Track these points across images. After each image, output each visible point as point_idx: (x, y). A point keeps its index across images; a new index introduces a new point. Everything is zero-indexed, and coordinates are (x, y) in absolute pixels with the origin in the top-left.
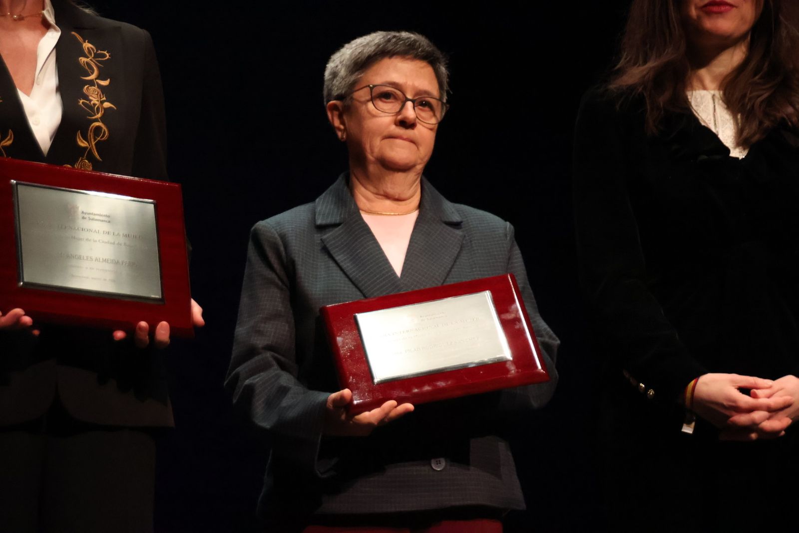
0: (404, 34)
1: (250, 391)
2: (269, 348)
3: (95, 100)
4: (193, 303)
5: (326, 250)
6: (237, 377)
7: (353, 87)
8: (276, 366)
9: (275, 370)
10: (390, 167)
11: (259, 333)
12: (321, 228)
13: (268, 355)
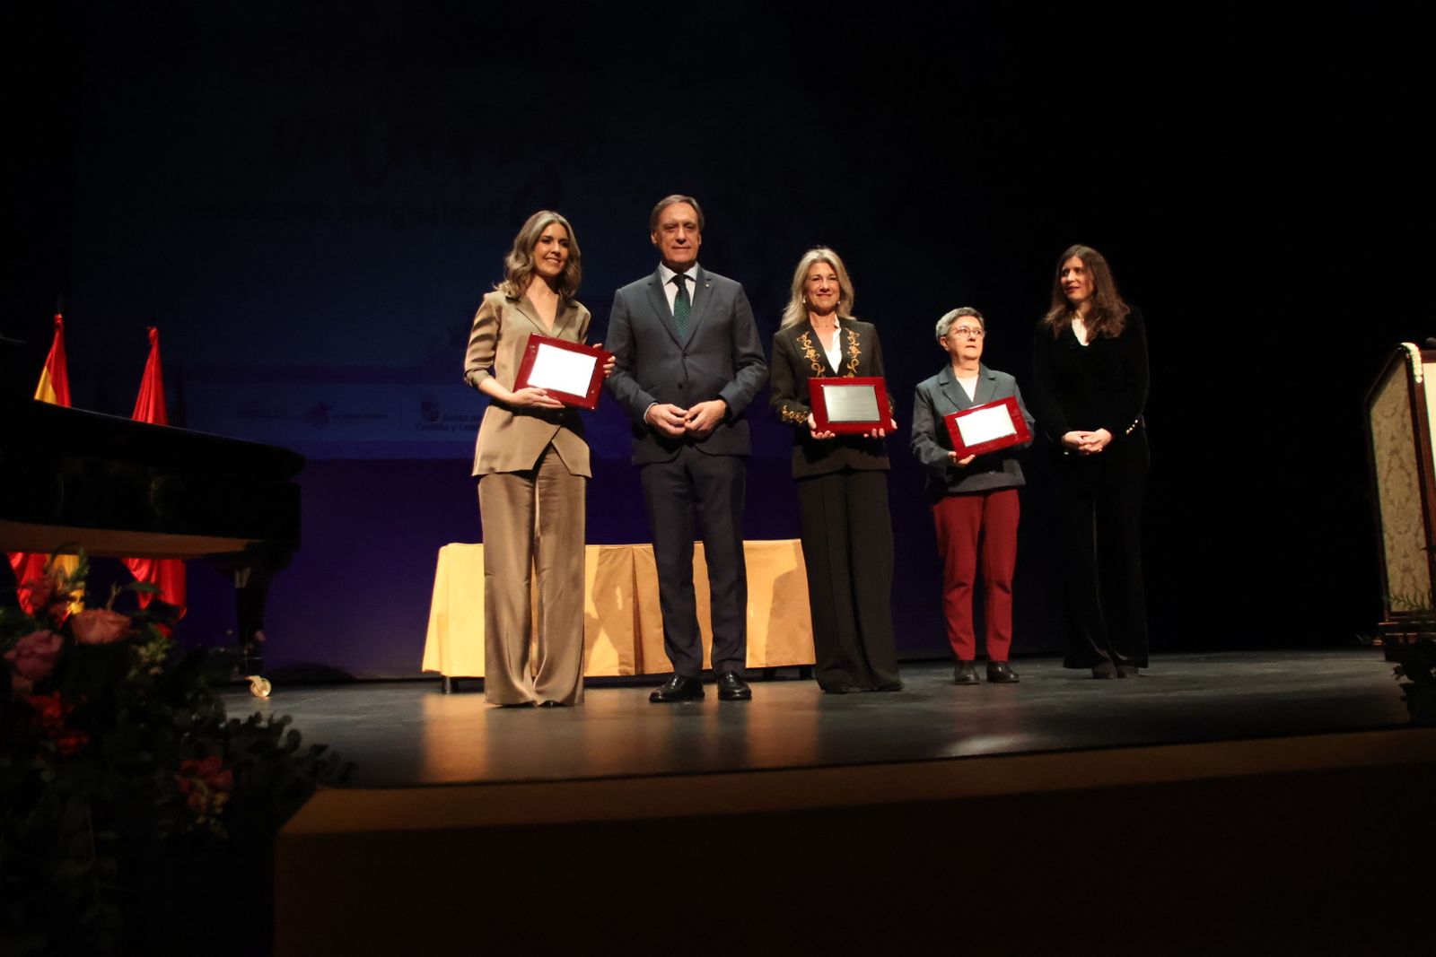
0: (965, 308)
1: (919, 450)
2: (926, 432)
3: (854, 352)
4: (892, 420)
5: (945, 394)
6: (914, 445)
7: (949, 331)
8: (928, 439)
9: (928, 441)
10: (968, 358)
11: (921, 426)
12: (942, 385)
13: (925, 435)
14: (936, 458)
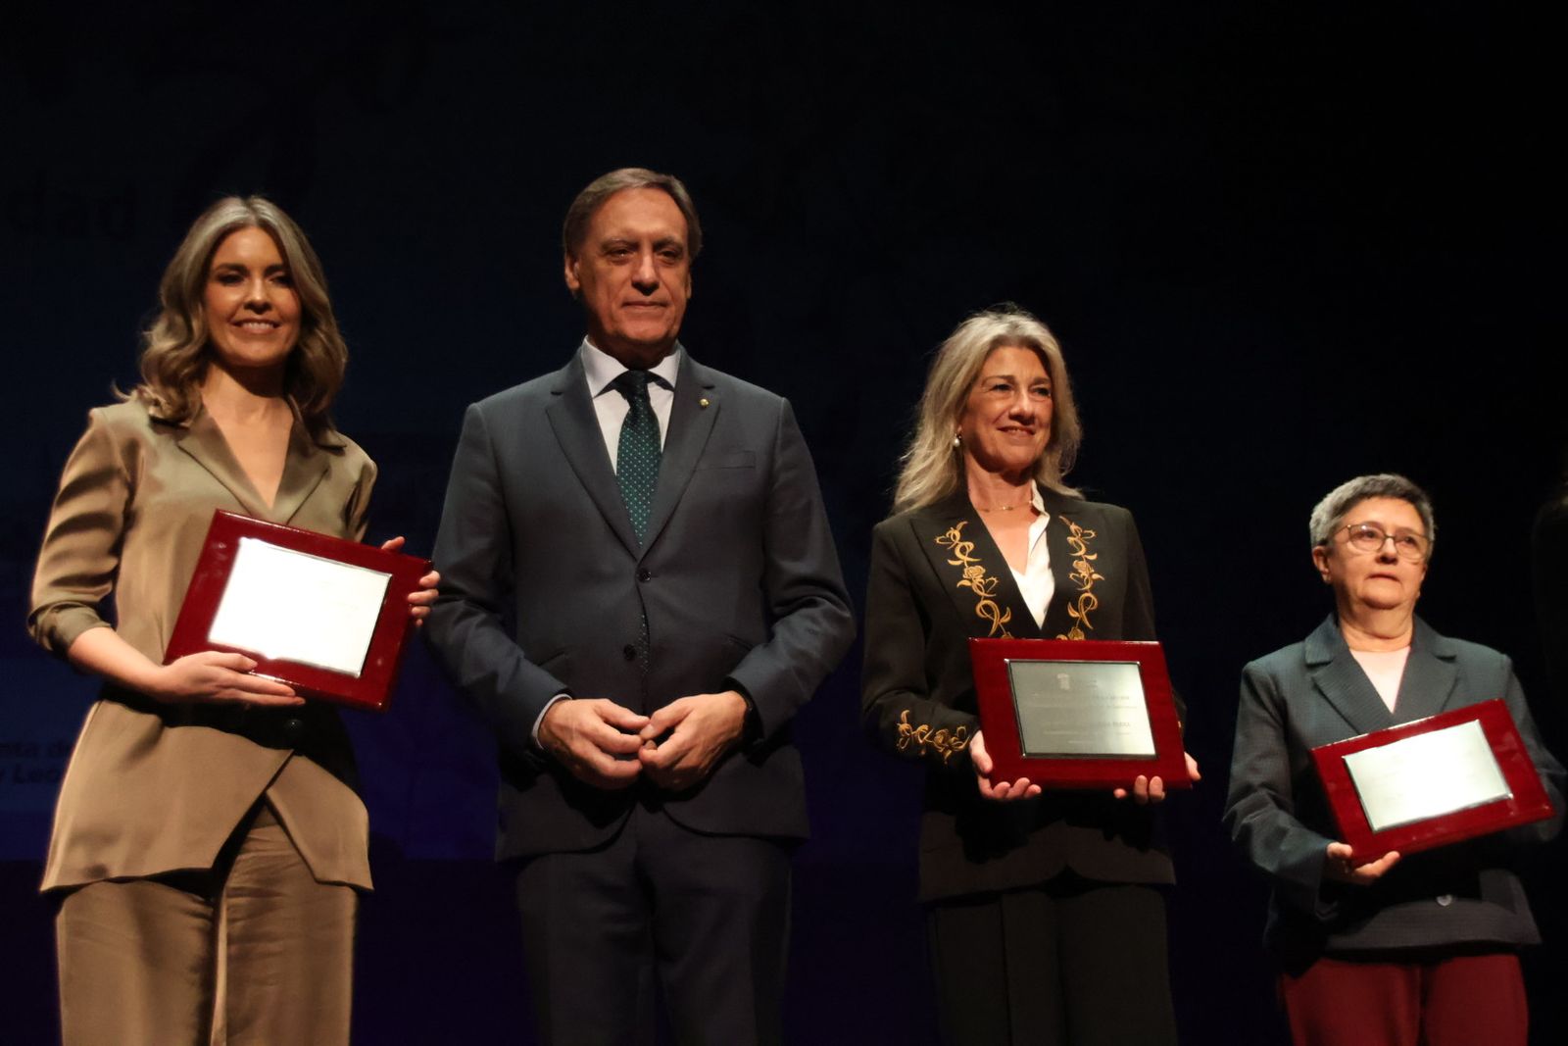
0: (1384, 477)
1: (1247, 831)
2: (1264, 785)
3: (1084, 574)
4: (1187, 757)
5: (1317, 688)
6: (1234, 815)
7: (1334, 530)
8: (1272, 804)
9: (1272, 808)
10: (1373, 605)
11: (1254, 770)
12: (1312, 667)
13: (1263, 793)
14: (1293, 860)
